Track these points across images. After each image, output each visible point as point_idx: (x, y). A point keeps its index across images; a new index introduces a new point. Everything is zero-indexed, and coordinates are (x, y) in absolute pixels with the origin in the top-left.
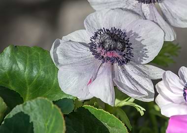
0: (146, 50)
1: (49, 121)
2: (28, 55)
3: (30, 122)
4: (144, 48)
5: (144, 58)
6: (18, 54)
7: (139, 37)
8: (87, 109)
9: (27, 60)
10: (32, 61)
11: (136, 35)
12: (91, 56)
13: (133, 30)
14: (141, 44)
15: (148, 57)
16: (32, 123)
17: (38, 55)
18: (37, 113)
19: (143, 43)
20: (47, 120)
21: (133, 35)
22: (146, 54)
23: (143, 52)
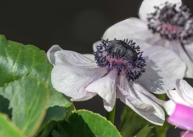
0: (162, 82)
1: (32, 104)
2: (20, 50)
3: (9, 108)
4: (160, 80)
5: (158, 89)
6: (9, 46)
7: (156, 67)
8: (80, 116)
9: (19, 54)
10: (24, 56)
11: (152, 63)
12: (95, 67)
13: (150, 56)
14: (157, 74)
15: (163, 89)
16: (11, 109)
17: (31, 52)
18: (19, 96)
19: (160, 74)
20: (29, 104)
21: (149, 61)
22: (162, 86)
23: (158, 83)
